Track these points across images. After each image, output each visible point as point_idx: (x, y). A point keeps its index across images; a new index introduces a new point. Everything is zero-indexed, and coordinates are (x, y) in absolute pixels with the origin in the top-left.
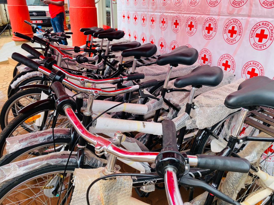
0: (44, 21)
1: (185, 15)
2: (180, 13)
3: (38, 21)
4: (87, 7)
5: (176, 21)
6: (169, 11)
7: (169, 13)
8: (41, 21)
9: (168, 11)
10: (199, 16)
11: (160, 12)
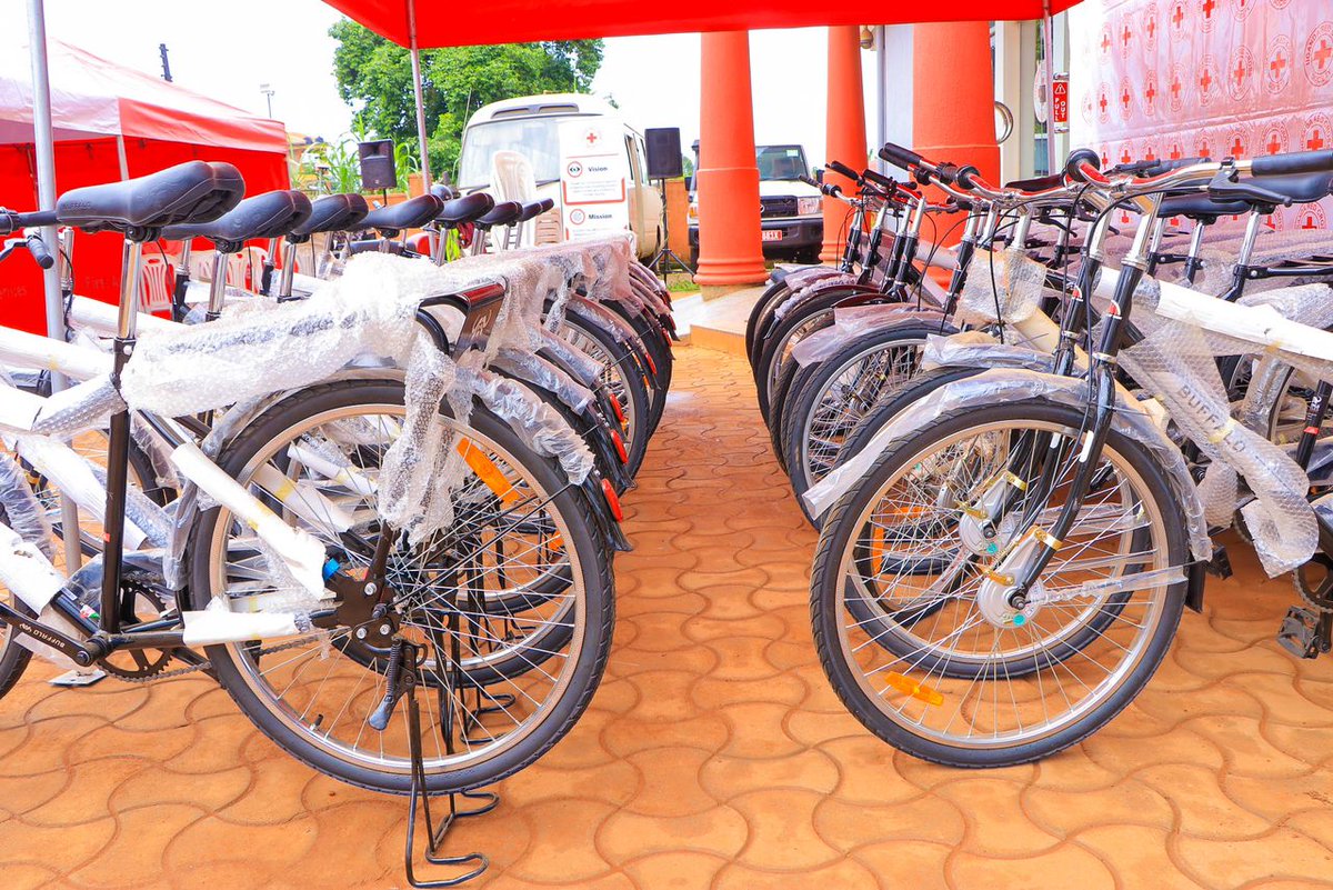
0: (789, 231)
1: (1258, 122)
2: (1245, 119)
3: (768, 232)
4: (969, 146)
5: (1238, 141)
6: (1220, 119)
7: (1218, 124)
8: (776, 232)
9: (1214, 119)
10: (1289, 117)
11: (1195, 127)
